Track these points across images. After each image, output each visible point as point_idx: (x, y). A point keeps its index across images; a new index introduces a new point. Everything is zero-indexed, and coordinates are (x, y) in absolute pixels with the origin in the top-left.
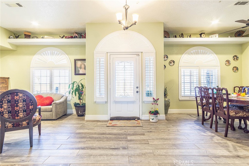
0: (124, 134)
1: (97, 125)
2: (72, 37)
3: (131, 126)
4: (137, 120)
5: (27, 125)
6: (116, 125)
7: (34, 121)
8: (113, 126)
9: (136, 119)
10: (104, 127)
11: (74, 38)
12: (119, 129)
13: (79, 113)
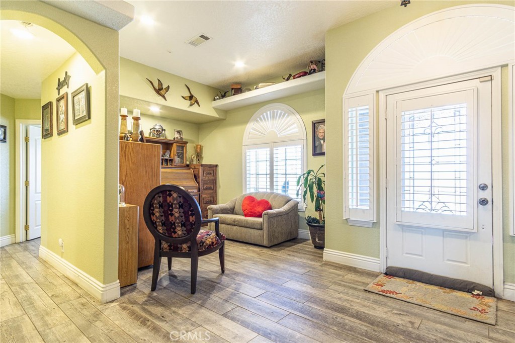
0: (404, 331)
1: (341, 281)
2: (305, 74)
3: (445, 309)
4: (478, 295)
5: (189, 251)
6: (393, 293)
7: (201, 246)
8: (383, 294)
9: (476, 292)
10: (355, 289)
11: (310, 73)
12: (398, 310)
13: (317, 240)
